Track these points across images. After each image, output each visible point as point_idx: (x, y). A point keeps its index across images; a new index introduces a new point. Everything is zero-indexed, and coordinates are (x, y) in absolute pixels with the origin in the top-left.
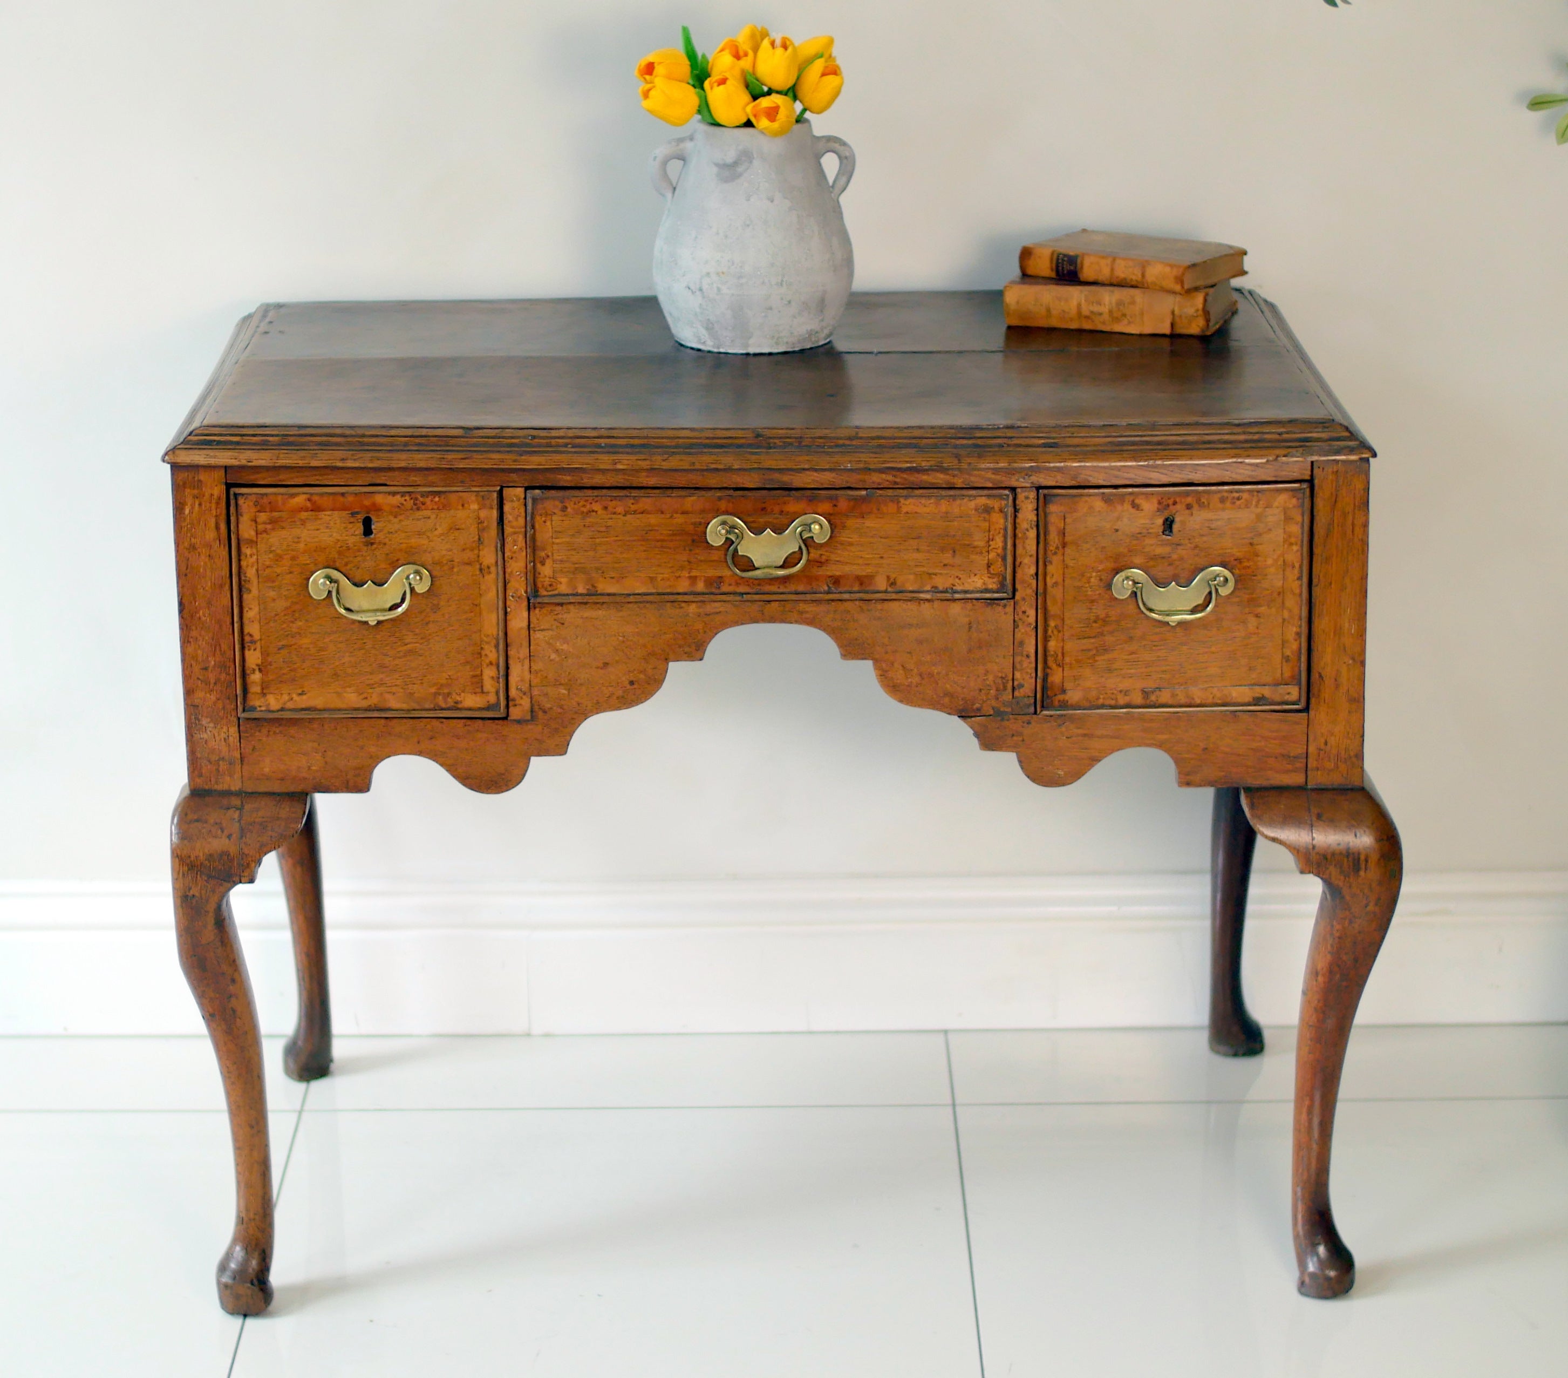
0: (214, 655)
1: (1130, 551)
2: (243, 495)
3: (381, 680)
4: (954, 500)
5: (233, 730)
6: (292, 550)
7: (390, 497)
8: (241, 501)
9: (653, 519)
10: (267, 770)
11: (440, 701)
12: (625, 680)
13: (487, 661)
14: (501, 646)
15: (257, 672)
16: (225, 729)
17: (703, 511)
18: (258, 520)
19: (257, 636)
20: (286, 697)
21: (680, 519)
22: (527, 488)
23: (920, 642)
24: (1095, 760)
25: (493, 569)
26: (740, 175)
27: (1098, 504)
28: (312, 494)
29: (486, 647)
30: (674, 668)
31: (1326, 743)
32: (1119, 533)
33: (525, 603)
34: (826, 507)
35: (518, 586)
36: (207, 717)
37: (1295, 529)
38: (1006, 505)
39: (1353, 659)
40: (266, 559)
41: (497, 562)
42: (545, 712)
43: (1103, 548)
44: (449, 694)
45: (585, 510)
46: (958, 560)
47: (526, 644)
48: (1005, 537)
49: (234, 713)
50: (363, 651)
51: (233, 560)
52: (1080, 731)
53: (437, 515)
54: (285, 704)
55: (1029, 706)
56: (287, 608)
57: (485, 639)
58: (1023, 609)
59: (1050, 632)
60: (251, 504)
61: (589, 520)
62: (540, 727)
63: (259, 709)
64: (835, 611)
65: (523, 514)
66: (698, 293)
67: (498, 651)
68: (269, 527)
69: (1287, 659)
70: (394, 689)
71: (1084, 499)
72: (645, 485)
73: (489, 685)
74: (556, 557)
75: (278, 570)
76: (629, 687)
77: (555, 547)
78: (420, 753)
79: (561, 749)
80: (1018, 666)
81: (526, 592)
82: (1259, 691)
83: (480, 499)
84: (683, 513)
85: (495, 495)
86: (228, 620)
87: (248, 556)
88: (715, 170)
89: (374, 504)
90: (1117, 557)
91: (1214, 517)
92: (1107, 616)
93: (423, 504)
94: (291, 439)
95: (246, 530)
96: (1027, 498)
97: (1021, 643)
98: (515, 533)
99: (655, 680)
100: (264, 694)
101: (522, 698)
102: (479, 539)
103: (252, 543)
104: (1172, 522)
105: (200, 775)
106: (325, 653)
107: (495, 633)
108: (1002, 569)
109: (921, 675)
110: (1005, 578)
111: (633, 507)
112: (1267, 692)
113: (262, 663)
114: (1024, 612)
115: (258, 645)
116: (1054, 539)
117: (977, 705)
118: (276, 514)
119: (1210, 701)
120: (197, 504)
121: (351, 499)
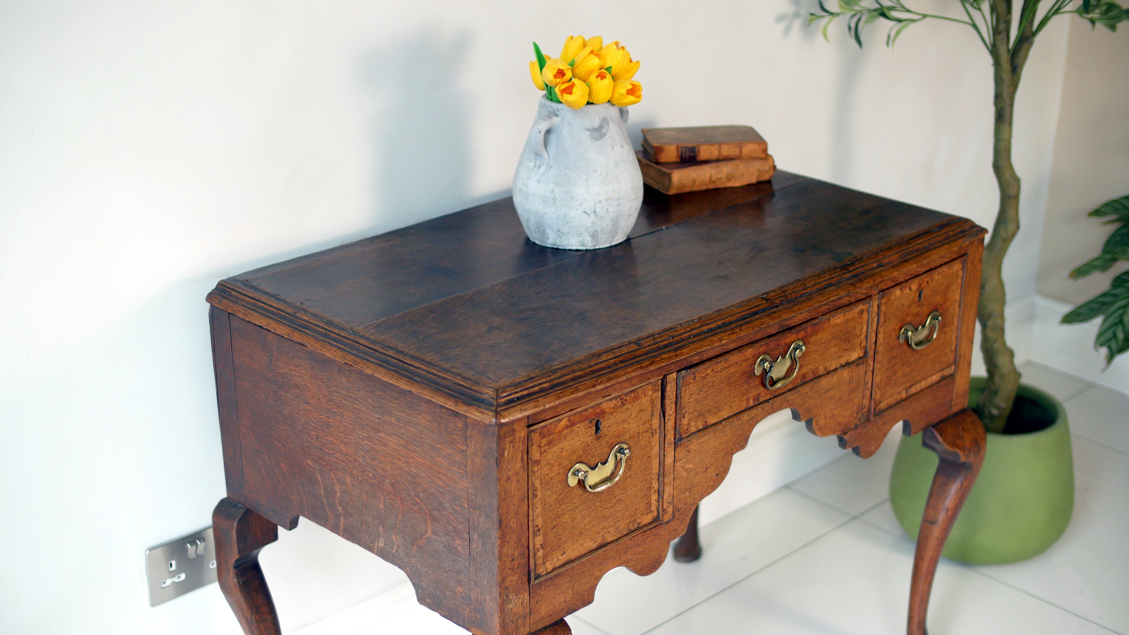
0: (518, 549)
1: (907, 315)
2: (533, 431)
3: (603, 526)
4: (851, 310)
5: (526, 595)
6: (560, 458)
7: (610, 402)
8: (534, 435)
9: (733, 369)
10: (543, 612)
11: (631, 526)
12: (714, 475)
13: (654, 491)
14: (661, 478)
15: (541, 550)
16: (522, 595)
17: (753, 356)
18: (542, 445)
19: (541, 525)
20: (555, 560)
21: (744, 365)
22: (678, 372)
23: (831, 398)
24: (886, 436)
25: (658, 431)
26: (605, 134)
27: (898, 293)
28: (569, 416)
29: (653, 482)
30: (736, 457)
31: (957, 390)
32: (904, 306)
33: (673, 445)
34: (802, 334)
35: (670, 436)
36: (512, 593)
37: (959, 281)
38: (869, 306)
39: (970, 342)
40: (547, 470)
41: (660, 425)
42: (678, 511)
43: (898, 317)
44: (635, 520)
45: (704, 375)
46: (849, 346)
47: (672, 472)
48: (867, 324)
49: (528, 583)
50: (595, 511)
51: (530, 478)
52: (882, 422)
53: (632, 406)
54: (555, 564)
55: (866, 417)
56: (556, 499)
57: (653, 477)
59: (877, 372)
60: (539, 435)
61: (705, 381)
62: (676, 521)
63: (542, 574)
64: (801, 395)
65: (675, 389)
66: (593, 215)
67: (658, 482)
68: (547, 447)
70: (609, 529)
71: (894, 292)
72: (730, 349)
73: (654, 505)
74: (690, 410)
75: (552, 475)
76: (715, 478)
77: (690, 404)
78: (620, 565)
80: (865, 396)
81: (675, 439)
82: (942, 373)
83: (652, 387)
84: (745, 360)
85: (661, 381)
86: (527, 520)
87: (536, 472)
89: (601, 410)
91: (935, 285)
92: (897, 354)
93: (626, 400)
94: (556, 382)
95: (535, 454)
96: (875, 299)
97: (867, 383)
98: (671, 403)
99: (726, 468)
100: (544, 563)
101: (669, 507)
102: (652, 414)
103: (540, 462)
104: (922, 293)
105: (508, 633)
106: (576, 521)
107: (658, 471)
108: (865, 342)
109: (830, 417)
110: (866, 348)
111: (725, 365)
112: (945, 372)
113: (543, 542)
114: (870, 365)
115: (542, 530)
116: (882, 319)
117: (849, 425)
118: (551, 437)
119: (927, 385)
120: (512, 446)
121: (590, 411)
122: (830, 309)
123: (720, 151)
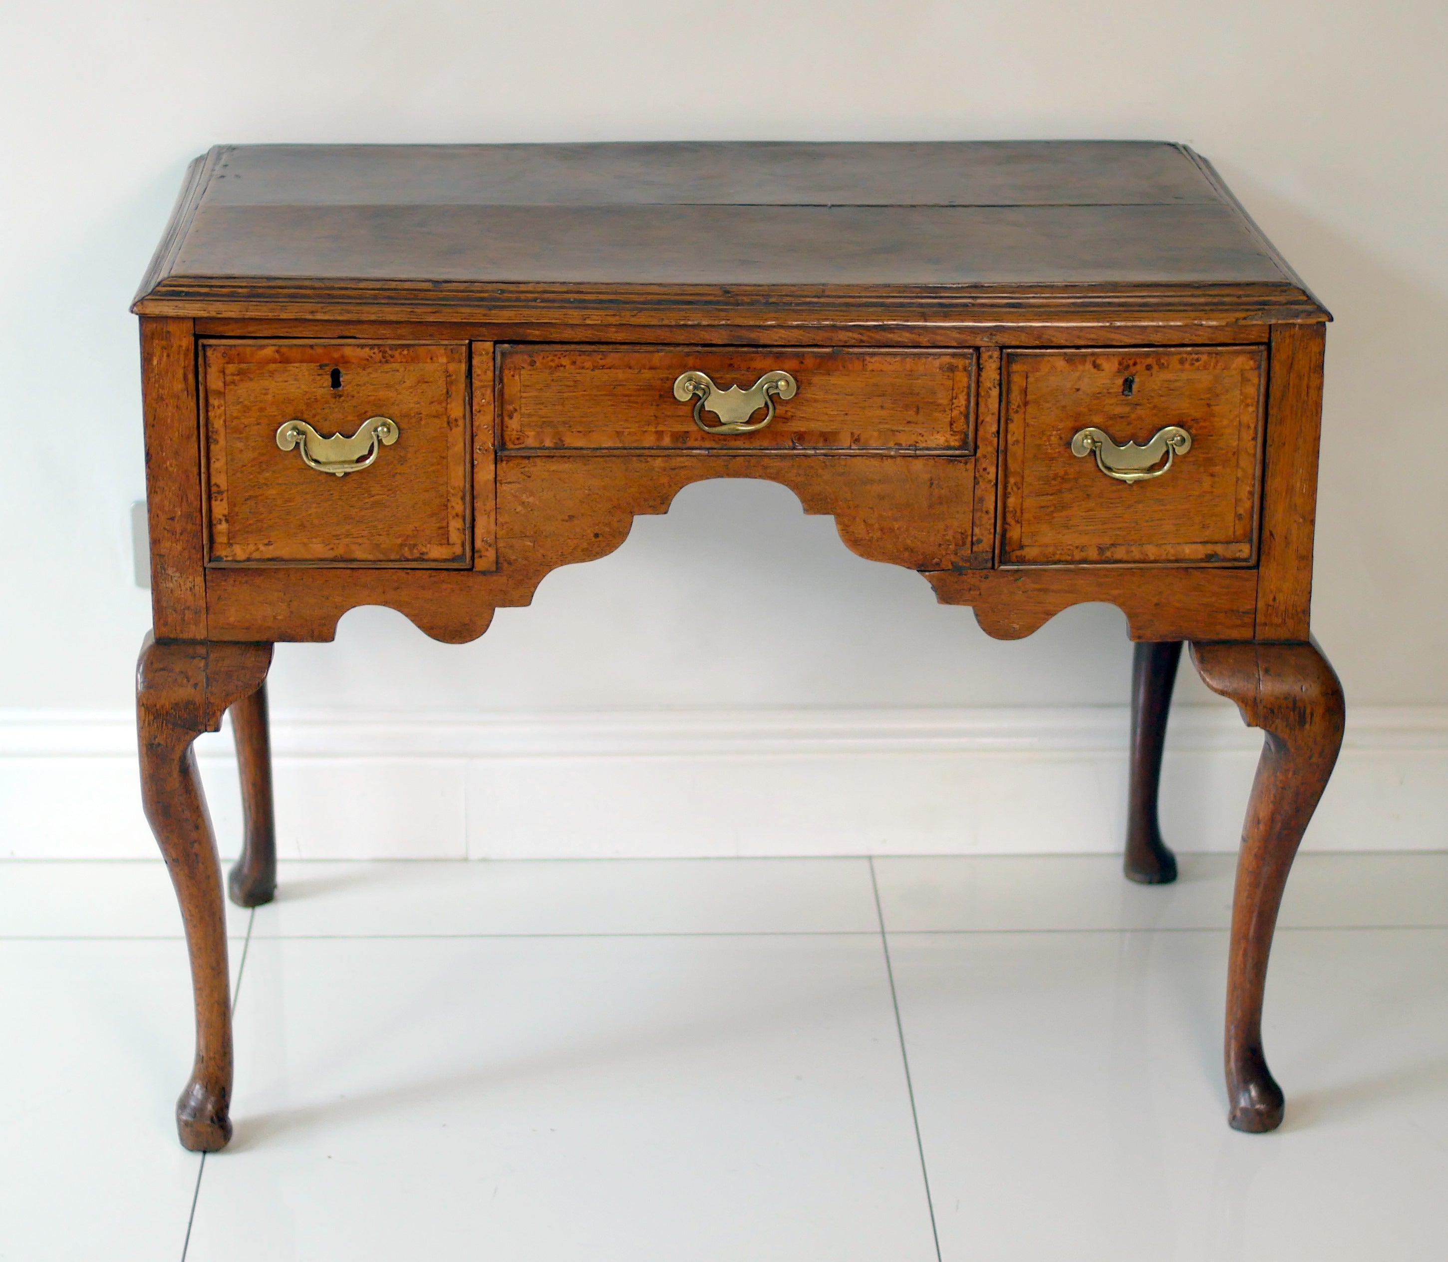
0: (181, 505)
1: (1090, 410)
2: (211, 346)
3: (348, 530)
4: (919, 358)
5: (199, 580)
6: (261, 402)
7: (359, 349)
8: (209, 353)
9: (621, 375)
10: (232, 619)
11: (406, 552)
12: (590, 532)
13: (454, 513)
14: (468, 498)
15: (224, 522)
16: (191, 578)
17: (669, 367)
18: (227, 372)
19: (224, 487)
20: (252, 547)
21: (647, 374)
22: (496, 343)
23: (881, 497)
24: (1050, 614)
25: (461, 423)
27: (1060, 364)
28: (280, 346)
29: (452, 499)
30: (640, 522)
31: (1274, 599)
32: (1080, 393)
33: (492, 456)
34: (793, 364)
35: (486, 439)
36: (173, 567)
37: (1251, 390)
38: (970, 364)
39: (1304, 517)
40: (234, 410)
41: (464, 416)
42: (510, 563)
43: (1064, 407)
44: (415, 545)
45: (553, 364)
46: (920, 418)
47: (492, 496)
48: (968, 395)
49: (200, 563)
50: (330, 503)
51: (201, 412)
52: (1037, 586)
53: (406, 368)
54: (251, 554)
55: (987, 561)
56: (254, 459)
57: (452, 491)
58: (984, 466)
59: (1009, 490)
60: (220, 355)
61: (558, 374)
62: (505, 578)
63: (225, 559)
64: (799, 467)
65: (492, 368)
67: (464, 503)
68: (237, 378)
69: (1239, 517)
70: (360, 541)
71: (1046, 358)
72: (613, 340)
73: (455, 537)
74: (523, 411)
75: (246, 421)
76: (594, 539)
77: (523, 401)
78: (385, 603)
79: (525, 600)
80: (978, 522)
81: (493, 445)
82: (1210, 549)
83: (449, 352)
84: (651, 368)
85: (464, 348)
86: (196, 470)
87: (216, 407)
89: (343, 357)
90: (1077, 416)
91: (1173, 378)
92: (1066, 473)
93: (392, 357)
94: (260, 291)
95: (214, 381)
96: (991, 357)
97: (981, 500)
98: (483, 387)
99: (620, 533)
100: (230, 545)
101: (487, 550)
102: (447, 392)
103: (220, 394)
104: (1132, 382)
105: (166, 624)
106: (292, 504)
107: (462, 485)
108: (965, 426)
109: (882, 530)
110: (966, 436)
111: (602, 362)
112: (1219, 549)
113: (229, 513)
114: (985, 469)
115: (225, 494)
116: (1016, 397)
117: (936, 560)
118: (244, 366)
119: (1164, 557)
120: (165, 355)
121: (320, 351)
122: (862, 341)
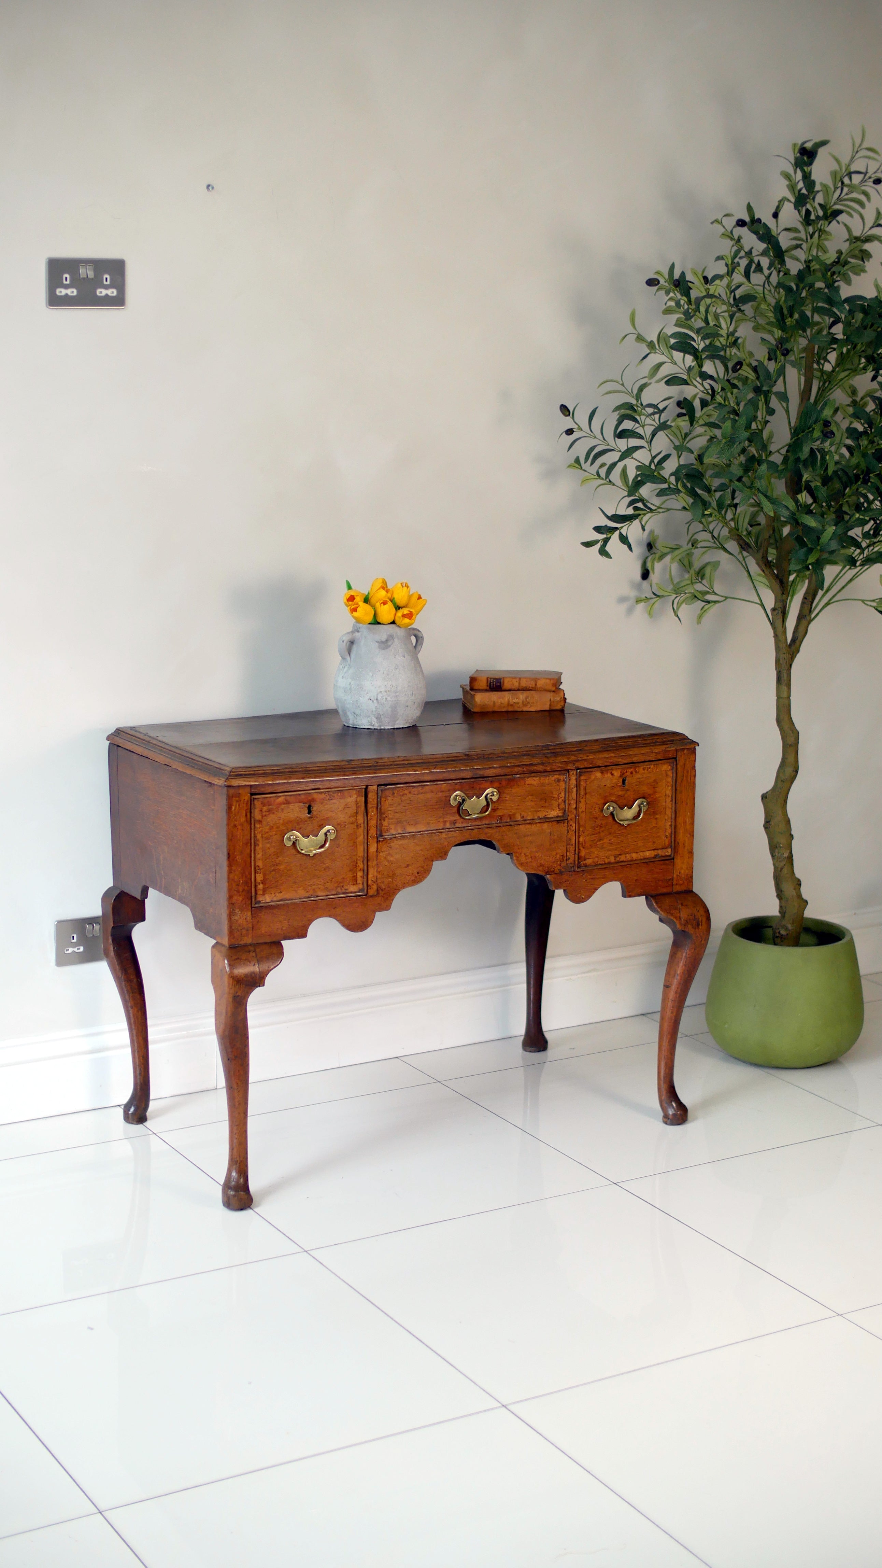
0: (242, 878)
1: (610, 794)
2: (256, 799)
3: (314, 882)
4: (546, 777)
5: (249, 914)
6: (277, 823)
7: (320, 795)
8: (256, 802)
9: (429, 796)
10: (263, 932)
11: (339, 890)
12: (415, 872)
13: (359, 869)
14: (365, 861)
15: (261, 884)
16: (245, 913)
17: (449, 790)
18: (264, 810)
19: (261, 867)
20: (273, 895)
21: (440, 795)
22: (378, 786)
23: (531, 842)
24: (596, 889)
25: (362, 825)
26: (390, 646)
27: (598, 774)
28: (286, 796)
29: (359, 862)
30: (436, 864)
31: (680, 873)
32: (606, 787)
33: (376, 840)
34: (497, 784)
35: (373, 832)
36: (238, 908)
37: (670, 780)
38: (566, 778)
39: (690, 834)
40: (266, 829)
41: (364, 822)
42: (382, 890)
43: (600, 794)
44: (343, 886)
45: (402, 794)
46: (547, 805)
47: (375, 859)
48: (565, 792)
49: (250, 906)
50: (307, 869)
51: (252, 831)
52: (591, 877)
53: (339, 802)
54: (273, 898)
55: (572, 867)
56: (274, 852)
57: (358, 858)
58: (571, 824)
59: (580, 834)
60: (260, 803)
61: (404, 798)
62: (380, 898)
63: (261, 902)
64: (499, 832)
65: (376, 798)
66: (375, 701)
67: (363, 864)
68: (267, 813)
69: (666, 837)
70: (319, 886)
71: (593, 773)
72: (426, 780)
73: (359, 880)
74: (390, 817)
75: (271, 834)
76: (417, 875)
77: (390, 812)
78: (330, 916)
79: (388, 908)
80: (568, 850)
81: (377, 834)
82: (655, 852)
83: (358, 792)
84: (441, 792)
85: (364, 790)
86: (249, 860)
87: (258, 828)
88: (377, 644)
89: (313, 799)
90: (606, 797)
91: (640, 777)
92: (601, 824)
93: (334, 797)
94: (276, 771)
95: (257, 815)
96: (573, 774)
97: (570, 840)
98: (373, 807)
99: (427, 870)
100: (264, 894)
101: (373, 885)
102: (357, 811)
103: (260, 822)
104: (625, 780)
105: (234, 938)
106: (291, 870)
107: (362, 855)
108: (564, 806)
109: (531, 857)
110: (565, 811)
111: (422, 791)
112: (660, 852)
113: (263, 879)
114: (571, 825)
115: (262, 870)
116: (582, 792)
117: (552, 869)
118: (270, 807)
119: (639, 858)
120: (238, 805)
121: (303, 797)
122: (524, 771)
123: (519, 683)
